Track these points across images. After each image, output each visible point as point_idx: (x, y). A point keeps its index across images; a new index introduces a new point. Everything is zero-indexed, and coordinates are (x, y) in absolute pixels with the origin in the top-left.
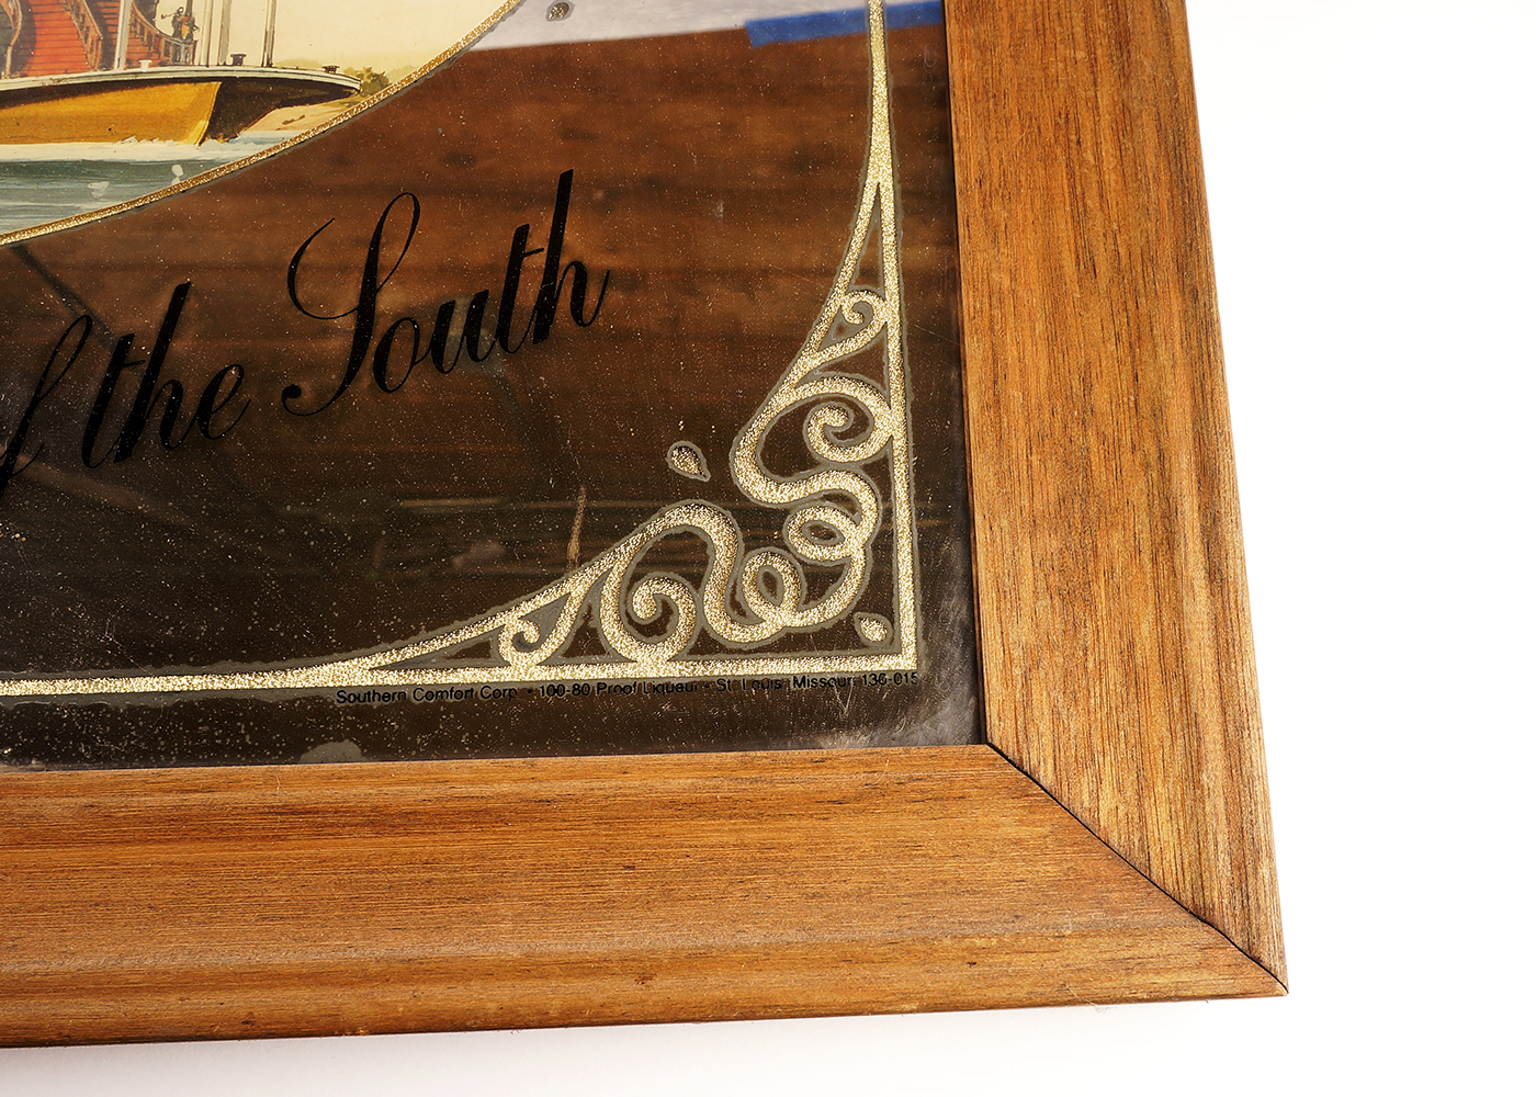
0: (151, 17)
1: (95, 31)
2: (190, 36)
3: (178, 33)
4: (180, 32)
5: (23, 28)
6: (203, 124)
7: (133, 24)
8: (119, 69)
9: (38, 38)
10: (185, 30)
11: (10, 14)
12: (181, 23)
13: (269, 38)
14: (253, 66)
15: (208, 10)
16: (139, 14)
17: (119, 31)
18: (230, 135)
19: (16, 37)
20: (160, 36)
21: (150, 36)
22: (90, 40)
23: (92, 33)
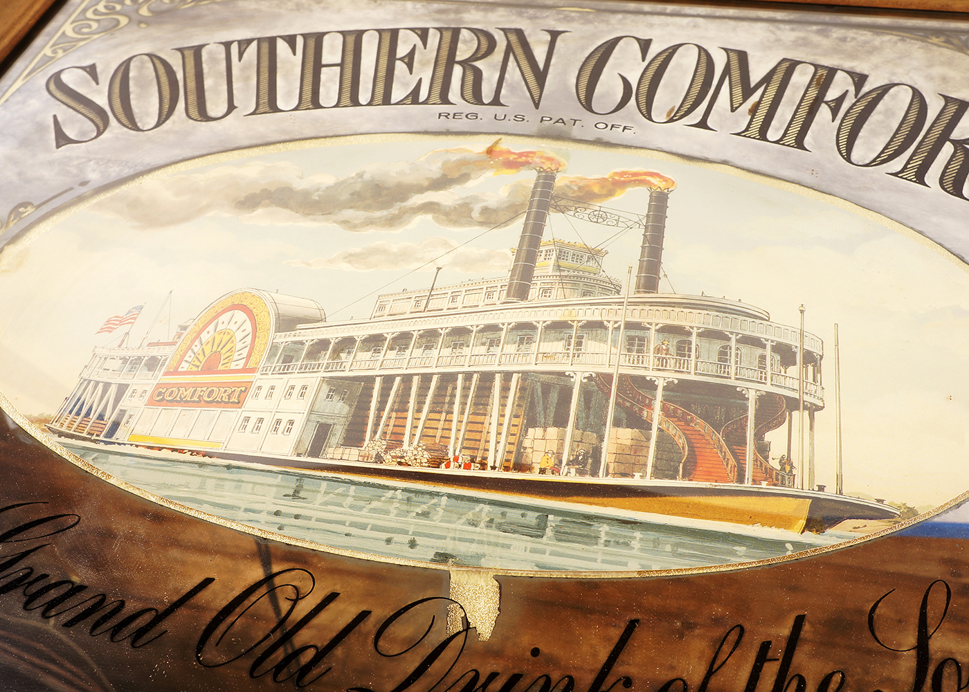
0: (766, 458)
1: (732, 462)
2: (791, 471)
3: (783, 469)
4: (785, 468)
5: (688, 454)
6: (803, 522)
7: (756, 460)
8: (748, 485)
9: (698, 461)
10: (788, 468)
11: (681, 446)
12: (785, 464)
13: (839, 478)
14: (830, 493)
15: (800, 458)
16: (759, 455)
17: (747, 463)
18: (820, 530)
19: (684, 459)
20: (772, 469)
21: (766, 469)
22: (730, 466)
23: (730, 462)
